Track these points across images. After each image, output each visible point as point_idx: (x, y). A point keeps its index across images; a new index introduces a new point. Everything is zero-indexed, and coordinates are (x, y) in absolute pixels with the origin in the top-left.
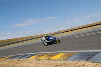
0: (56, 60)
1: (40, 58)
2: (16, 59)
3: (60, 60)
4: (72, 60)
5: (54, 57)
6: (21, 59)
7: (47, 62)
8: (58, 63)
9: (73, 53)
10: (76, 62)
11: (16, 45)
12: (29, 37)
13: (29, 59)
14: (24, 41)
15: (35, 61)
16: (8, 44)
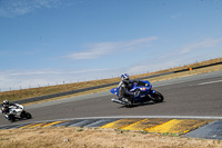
0: (161, 135)
1: (126, 129)
2: (75, 128)
3: (172, 135)
4: (201, 138)
5: (157, 128)
6: (85, 128)
7: (141, 138)
8: (168, 141)
9: (203, 120)
10: (210, 142)
11: (73, 97)
12: (99, 82)
13: (101, 128)
14: (89, 89)
15: (115, 134)
16: (58, 95)
